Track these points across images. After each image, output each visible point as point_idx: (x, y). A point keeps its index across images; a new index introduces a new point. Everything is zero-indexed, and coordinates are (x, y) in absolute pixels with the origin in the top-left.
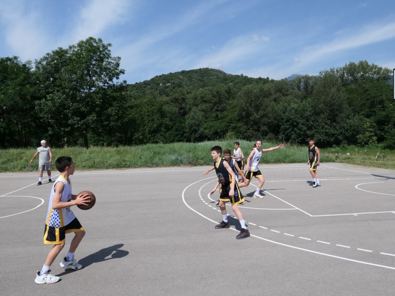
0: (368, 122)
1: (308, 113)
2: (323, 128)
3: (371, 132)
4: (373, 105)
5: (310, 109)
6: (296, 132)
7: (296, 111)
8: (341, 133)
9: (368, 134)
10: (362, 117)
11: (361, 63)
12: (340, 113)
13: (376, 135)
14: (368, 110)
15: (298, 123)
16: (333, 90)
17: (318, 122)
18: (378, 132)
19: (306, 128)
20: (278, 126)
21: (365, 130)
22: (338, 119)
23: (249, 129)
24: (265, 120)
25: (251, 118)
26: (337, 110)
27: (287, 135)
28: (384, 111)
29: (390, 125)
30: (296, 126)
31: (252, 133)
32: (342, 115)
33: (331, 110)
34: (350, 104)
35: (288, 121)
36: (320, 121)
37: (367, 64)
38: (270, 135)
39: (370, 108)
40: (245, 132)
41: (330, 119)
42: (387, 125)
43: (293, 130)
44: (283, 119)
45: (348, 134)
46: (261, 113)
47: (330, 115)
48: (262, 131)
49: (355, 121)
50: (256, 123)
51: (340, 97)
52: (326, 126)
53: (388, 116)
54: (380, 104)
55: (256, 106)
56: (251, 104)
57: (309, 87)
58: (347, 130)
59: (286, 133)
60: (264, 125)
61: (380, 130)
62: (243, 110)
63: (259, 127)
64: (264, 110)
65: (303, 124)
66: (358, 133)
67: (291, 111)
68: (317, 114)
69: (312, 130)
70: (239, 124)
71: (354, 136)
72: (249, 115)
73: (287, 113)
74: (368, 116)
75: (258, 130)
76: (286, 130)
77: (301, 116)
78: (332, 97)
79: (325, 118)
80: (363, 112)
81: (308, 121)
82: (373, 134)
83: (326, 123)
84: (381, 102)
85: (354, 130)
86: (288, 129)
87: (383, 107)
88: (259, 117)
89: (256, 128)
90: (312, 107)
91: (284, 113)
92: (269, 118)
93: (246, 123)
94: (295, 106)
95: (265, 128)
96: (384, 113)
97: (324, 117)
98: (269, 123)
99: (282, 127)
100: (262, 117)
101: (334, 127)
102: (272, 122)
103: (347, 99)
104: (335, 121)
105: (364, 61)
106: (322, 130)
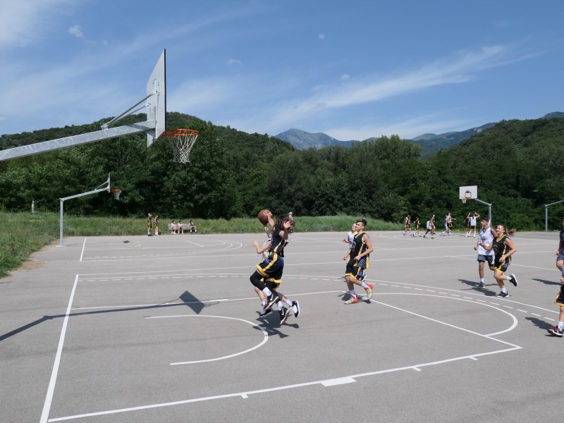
0: (402, 201)
1: (345, 189)
2: (360, 205)
3: (405, 210)
4: (406, 183)
5: (347, 184)
6: (331, 208)
7: (331, 185)
8: (378, 211)
9: (402, 213)
10: (396, 195)
11: (393, 137)
12: (377, 189)
13: (410, 214)
14: (401, 187)
15: (333, 199)
16: (370, 166)
17: (354, 198)
18: (412, 210)
19: (342, 205)
20: (312, 202)
21: (399, 209)
22: (374, 196)
23: (281, 204)
24: (300, 194)
25: (284, 192)
26: (374, 187)
27: (322, 211)
28: (417, 189)
29: (423, 204)
30: (332, 202)
31: (285, 208)
32: (379, 192)
33: (368, 186)
34: (386, 180)
35: (322, 196)
36: (356, 197)
37: (398, 138)
38: (304, 211)
39: (403, 186)
40: (277, 207)
41: (367, 196)
42: (419, 204)
43: (328, 206)
44: (317, 193)
45: (385, 211)
46: (295, 186)
47: (367, 192)
48: (296, 207)
49: (390, 198)
50: (289, 197)
51: (377, 173)
52: (363, 203)
53: (420, 194)
54: (413, 182)
55: (289, 178)
56: (285, 176)
57: (340, 159)
58: (383, 208)
59: (320, 210)
60: (298, 200)
61: (413, 208)
62: (276, 182)
63: (293, 202)
64: (299, 183)
65: (338, 200)
66: (393, 211)
67: (326, 185)
68: (354, 190)
69: (348, 206)
70: (270, 198)
71: (389, 214)
72: (281, 188)
73: (322, 188)
74: (402, 194)
75: (292, 206)
76: (320, 205)
77: (337, 191)
78: (369, 173)
79: (362, 195)
80: (396, 189)
81: (344, 196)
82: (407, 212)
83: (363, 200)
84: (414, 180)
85: (389, 208)
86: (323, 205)
87: (416, 186)
88: (293, 190)
89: (289, 202)
90: (348, 182)
91: (318, 187)
92: (304, 192)
93: (278, 197)
94: (331, 180)
95: (299, 203)
96: (417, 192)
97: (360, 193)
98: (303, 198)
99: (317, 202)
100: (297, 191)
101: (370, 204)
102: (307, 197)
103: (383, 175)
104: (371, 198)
105: (395, 135)
106: (358, 208)
